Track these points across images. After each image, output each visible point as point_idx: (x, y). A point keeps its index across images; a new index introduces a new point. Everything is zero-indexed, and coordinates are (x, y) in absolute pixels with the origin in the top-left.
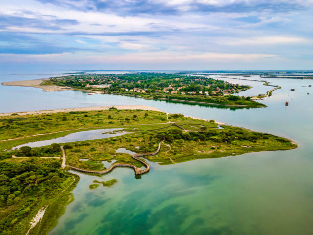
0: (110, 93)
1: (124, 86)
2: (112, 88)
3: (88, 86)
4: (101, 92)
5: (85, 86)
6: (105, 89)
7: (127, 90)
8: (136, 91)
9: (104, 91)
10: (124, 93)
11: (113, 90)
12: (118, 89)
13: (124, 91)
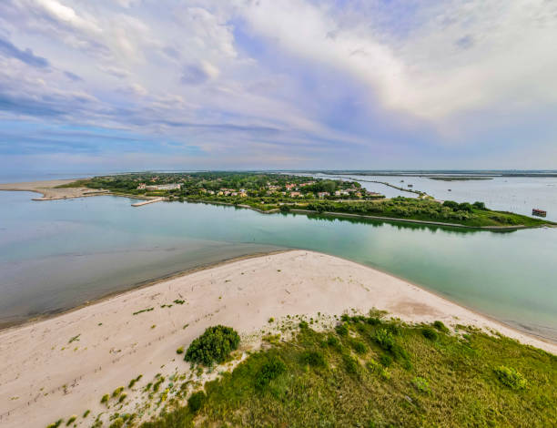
0: (181, 201)
1: (204, 186)
2: (186, 190)
3: (143, 187)
4: (164, 198)
5: (136, 188)
6: (172, 192)
7: (213, 193)
8: (230, 195)
9: (170, 196)
10: (208, 200)
11: (188, 194)
12: (197, 191)
13: (208, 195)
